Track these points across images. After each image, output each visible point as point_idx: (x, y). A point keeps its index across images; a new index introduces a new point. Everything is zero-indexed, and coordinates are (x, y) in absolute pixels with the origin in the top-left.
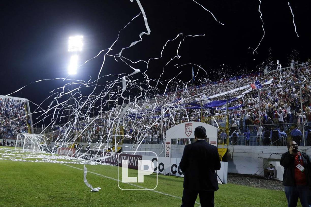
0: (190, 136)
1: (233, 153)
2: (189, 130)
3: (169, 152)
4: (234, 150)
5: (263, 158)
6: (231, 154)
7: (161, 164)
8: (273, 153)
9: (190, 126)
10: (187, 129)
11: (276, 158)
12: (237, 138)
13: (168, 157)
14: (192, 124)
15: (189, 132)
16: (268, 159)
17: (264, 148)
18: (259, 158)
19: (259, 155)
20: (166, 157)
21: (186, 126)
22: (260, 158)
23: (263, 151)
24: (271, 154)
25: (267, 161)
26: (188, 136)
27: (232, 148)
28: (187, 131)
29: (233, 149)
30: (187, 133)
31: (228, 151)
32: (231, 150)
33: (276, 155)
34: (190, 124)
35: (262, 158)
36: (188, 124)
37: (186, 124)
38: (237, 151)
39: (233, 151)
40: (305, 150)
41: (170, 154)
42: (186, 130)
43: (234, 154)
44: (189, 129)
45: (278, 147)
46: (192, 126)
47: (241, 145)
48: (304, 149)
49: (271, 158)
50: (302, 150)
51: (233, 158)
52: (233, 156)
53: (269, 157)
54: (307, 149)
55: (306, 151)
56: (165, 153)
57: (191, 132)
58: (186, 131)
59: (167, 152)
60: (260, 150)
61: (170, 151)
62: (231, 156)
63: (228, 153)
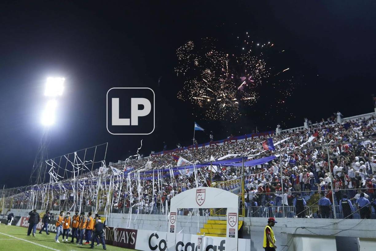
0: (201, 206)
1: (250, 226)
2: (201, 198)
3: (174, 226)
4: (252, 223)
5: (287, 233)
6: (247, 228)
7: (163, 241)
8: (298, 227)
9: (202, 192)
10: (199, 196)
11: (303, 234)
12: (255, 207)
13: (173, 232)
14: (205, 190)
15: (202, 200)
16: (293, 234)
17: (288, 221)
18: (282, 233)
19: (282, 229)
20: (170, 232)
21: (197, 193)
22: (284, 233)
23: (287, 225)
24: (297, 229)
25: (292, 238)
26: (200, 206)
27: (249, 220)
28: (199, 199)
29: (250, 222)
30: (199, 202)
31: (243, 224)
32: (247, 223)
33: (302, 229)
34: (203, 190)
35: (285, 233)
36: (201, 190)
37: (197, 190)
38: (255, 224)
39: (250, 225)
40: (337, 223)
41: (175, 228)
42: (197, 197)
43: (252, 228)
44: (201, 196)
45: (304, 220)
46: (205, 192)
47: (258, 217)
48: (335, 222)
49: (296, 233)
50: (332, 223)
51: (250, 232)
52: (250, 231)
53: (294, 232)
54: (339, 222)
55: (338, 225)
56: (169, 228)
57: (203, 201)
58: (197, 199)
59: (171, 226)
60: (283, 224)
61: (175, 224)
62: (247, 230)
63: (244, 227)
